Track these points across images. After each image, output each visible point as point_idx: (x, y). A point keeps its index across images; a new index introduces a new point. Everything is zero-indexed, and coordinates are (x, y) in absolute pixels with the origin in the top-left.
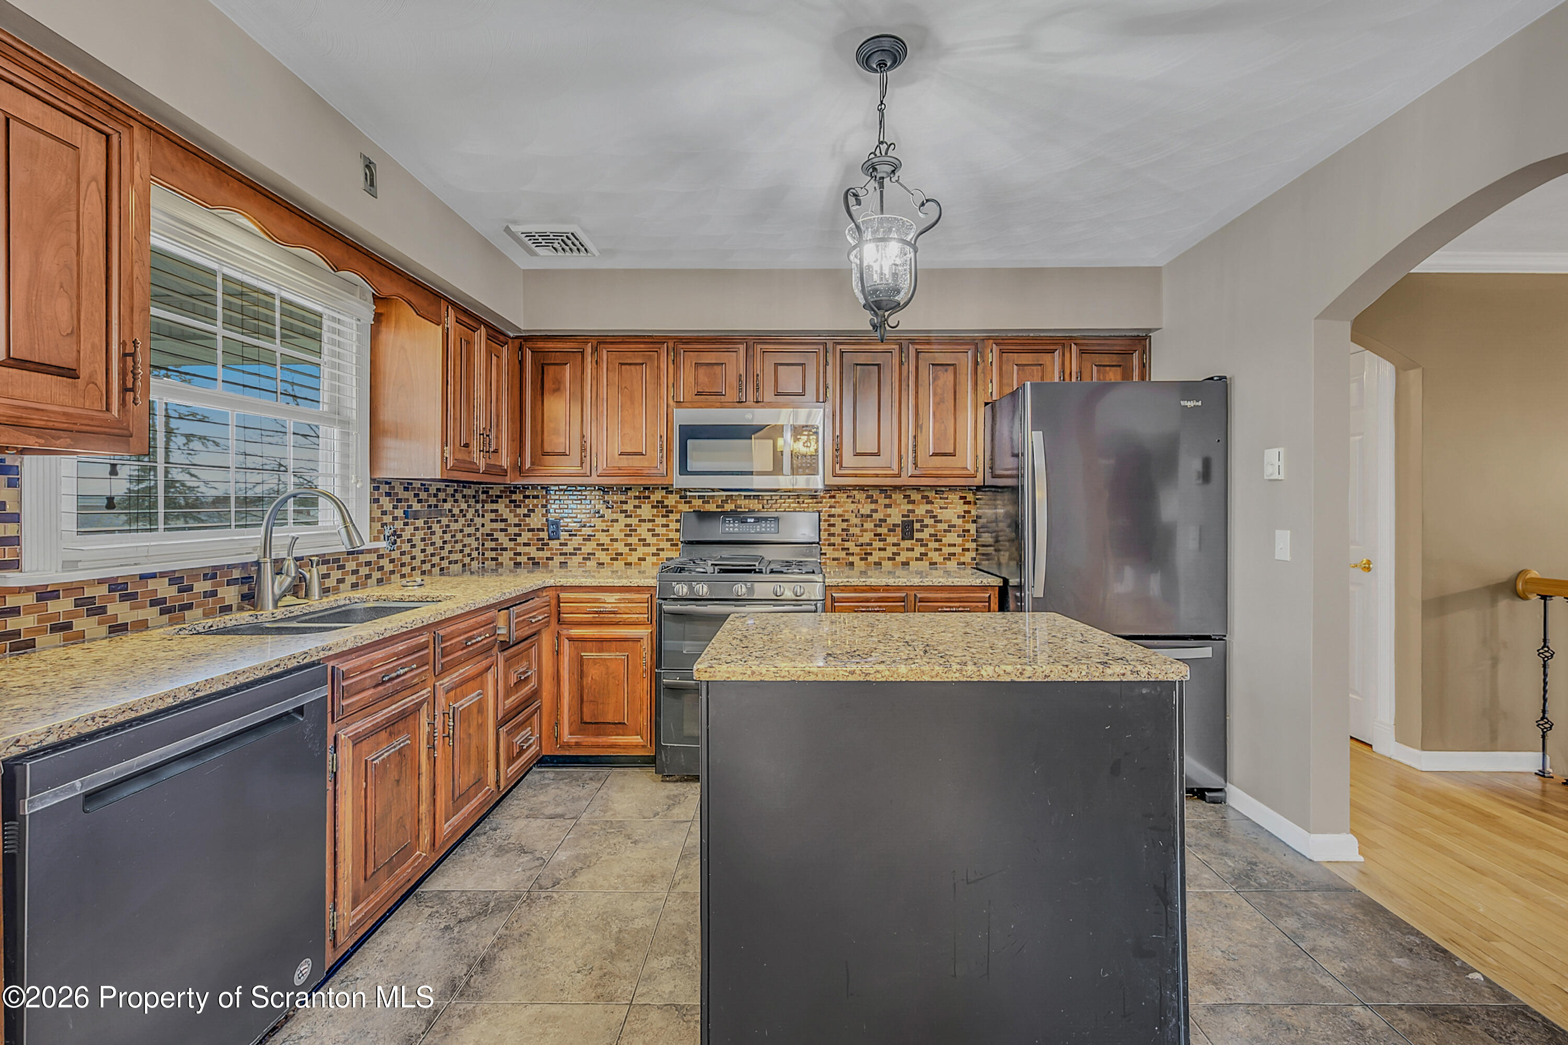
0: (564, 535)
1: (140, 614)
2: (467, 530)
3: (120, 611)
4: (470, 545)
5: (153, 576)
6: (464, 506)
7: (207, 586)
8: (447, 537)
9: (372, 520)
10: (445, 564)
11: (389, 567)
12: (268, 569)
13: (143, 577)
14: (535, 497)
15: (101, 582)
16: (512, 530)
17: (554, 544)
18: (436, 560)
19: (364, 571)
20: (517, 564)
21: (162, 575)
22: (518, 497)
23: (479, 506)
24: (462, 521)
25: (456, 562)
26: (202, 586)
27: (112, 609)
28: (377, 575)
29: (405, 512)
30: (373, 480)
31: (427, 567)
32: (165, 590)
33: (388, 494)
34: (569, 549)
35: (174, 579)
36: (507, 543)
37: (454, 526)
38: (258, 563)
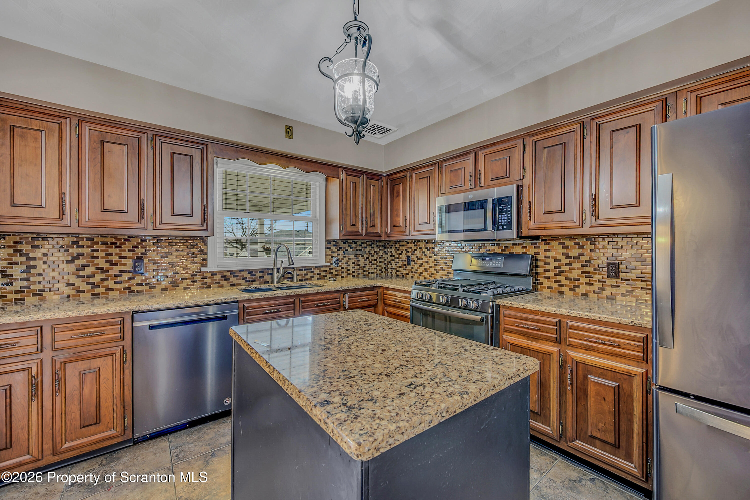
0: (412, 263)
1: (239, 282)
2: (379, 260)
3: (234, 280)
4: (381, 266)
5: (243, 271)
6: (377, 250)
7: (261, 275)
8: (367, 262)
9: (327, 255)
10: (366, 273)
11: (335, 273)
12: (275, 271)
13: (241, 271)
14: (403, 245)
15: (228, 271)
16: (396, 260)
17: (409, 267)
18: (361, 271)
19: (323, 274)
20: (397, 276)
21: (246, 270)
22: (398, 245)
23: (385, 250)
24: (376, 256)
25: (372, 273)
26: (258, 275)
27: (231, 279)
28: (329, 276)
29: (344, 252)
30: (327, 240)
31: (356, 274)
32: (247, 275)
33: (334, 245)
34: (414, 270)
35: (250, 272)
36: (395, 267)
37: (371, 258)
38: (273, 269)
